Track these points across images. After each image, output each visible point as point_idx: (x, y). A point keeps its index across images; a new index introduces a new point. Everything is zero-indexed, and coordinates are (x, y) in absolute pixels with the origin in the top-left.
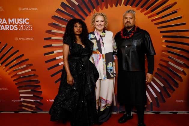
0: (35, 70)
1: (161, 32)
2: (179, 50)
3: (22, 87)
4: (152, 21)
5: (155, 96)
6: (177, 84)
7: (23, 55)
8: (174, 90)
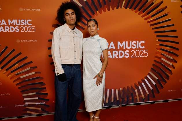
0: (40, 73)
1: (156, 32)
2: (169, 48)
3: (26, 90)
4: (148, 22)
5: (151, 88)
6: (168, 76)
7: (26, 58)
8: (166, 82)
